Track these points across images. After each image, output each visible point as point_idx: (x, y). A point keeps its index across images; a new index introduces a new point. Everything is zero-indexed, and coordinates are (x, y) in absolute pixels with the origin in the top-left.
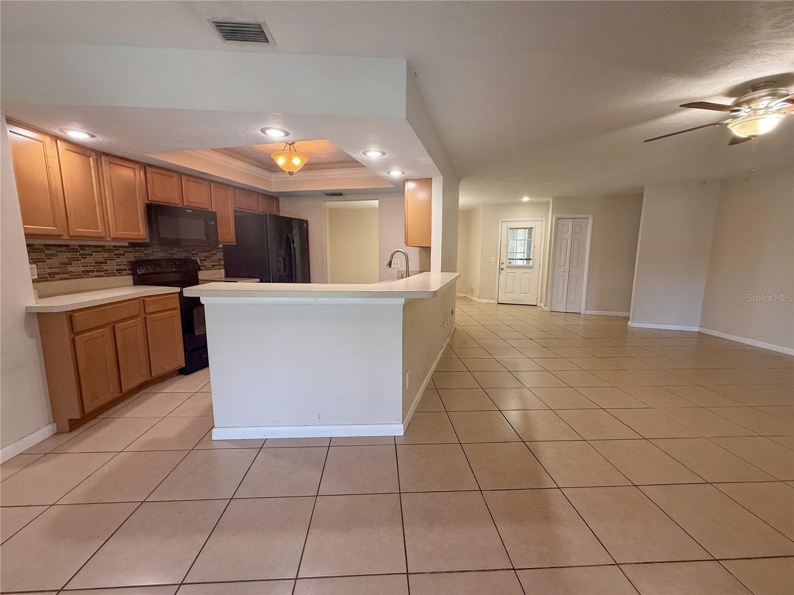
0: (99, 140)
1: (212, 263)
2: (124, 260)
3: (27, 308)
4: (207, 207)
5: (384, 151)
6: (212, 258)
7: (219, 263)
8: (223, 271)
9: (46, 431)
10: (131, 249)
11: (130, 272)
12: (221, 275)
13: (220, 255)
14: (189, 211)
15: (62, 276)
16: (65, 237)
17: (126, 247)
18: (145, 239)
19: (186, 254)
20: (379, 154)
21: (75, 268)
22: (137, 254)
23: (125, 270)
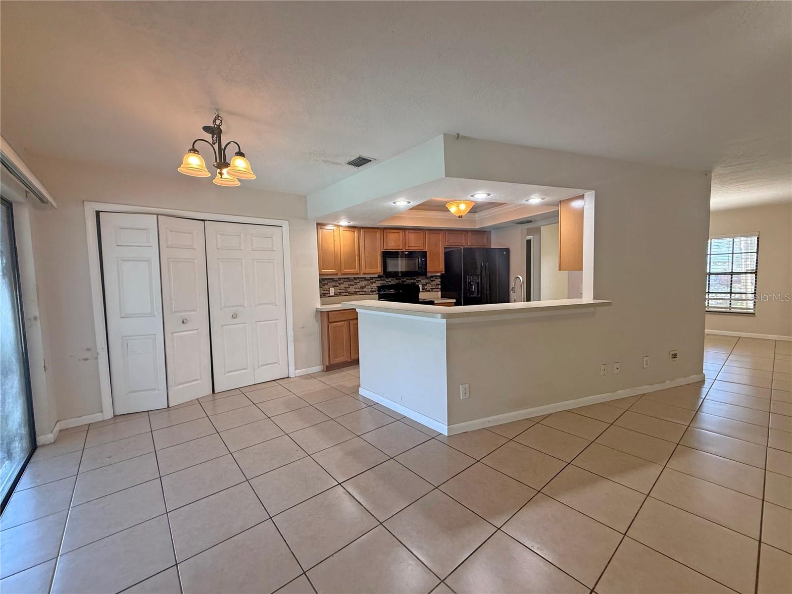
0: (352, 224)
1: (431, 287)
2: (375, 286)
3: (317, 308)
4: (422, 248)
5: (489, 193)
6: (431, 283)
7: (437, 287)
8: (440, 293)
9: (318, 368)
10: (379, 279)
11: (378, 292)
12: (438, 296)
13: (438, 281)
14: (407, 253)
15: (345, 294)
16: (339, 274)
17: (377, 278)
18: (380, 273)
19: (412, 281)
20: (486, 195)
21: (351, 290)
22: (382, 282)
23: (375, 291)
